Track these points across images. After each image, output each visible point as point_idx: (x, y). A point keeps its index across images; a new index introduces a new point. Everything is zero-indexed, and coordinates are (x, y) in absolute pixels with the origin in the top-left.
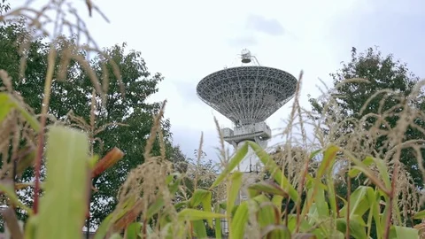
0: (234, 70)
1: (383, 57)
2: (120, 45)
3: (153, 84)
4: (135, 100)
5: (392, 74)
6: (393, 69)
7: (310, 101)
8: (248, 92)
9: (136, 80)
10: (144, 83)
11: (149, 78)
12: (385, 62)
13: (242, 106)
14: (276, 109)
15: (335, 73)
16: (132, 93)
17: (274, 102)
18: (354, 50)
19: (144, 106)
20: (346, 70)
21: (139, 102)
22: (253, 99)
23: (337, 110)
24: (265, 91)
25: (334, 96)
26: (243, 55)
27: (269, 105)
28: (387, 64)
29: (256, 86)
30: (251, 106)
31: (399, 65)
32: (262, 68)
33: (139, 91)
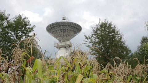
0: (60, 22)
1: (109, 23)
2: (21, 15)
3: (32, 29)
4: (26, 34)
5: (112, 28)
6: (112, 26)
7: (85, 36)
8: (64, 30)
9: (26, 27)
10: (29, 28)
11: (31, 27)
12: (110, 24)
13: (62, 35)
14: (74, 37)
15: (93, 27)
16: (25, 31)
17: (73, 34)
18: (100, 19)
19: (28, 36)
20: (97, 26)
21: (27, 35)
22: (66, 33)
23: (93, 39)
24: (70, 30)
25: (92, 34)
26: (63, 18)
27: (72, 35)
28: (110, 25)
29: (67, 28)
30: (65, 35)
31: (114, 25)
32: (70, 22)
33: (27, 31)
